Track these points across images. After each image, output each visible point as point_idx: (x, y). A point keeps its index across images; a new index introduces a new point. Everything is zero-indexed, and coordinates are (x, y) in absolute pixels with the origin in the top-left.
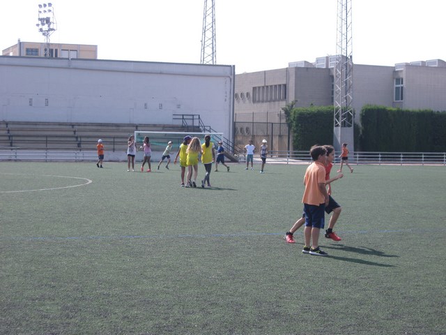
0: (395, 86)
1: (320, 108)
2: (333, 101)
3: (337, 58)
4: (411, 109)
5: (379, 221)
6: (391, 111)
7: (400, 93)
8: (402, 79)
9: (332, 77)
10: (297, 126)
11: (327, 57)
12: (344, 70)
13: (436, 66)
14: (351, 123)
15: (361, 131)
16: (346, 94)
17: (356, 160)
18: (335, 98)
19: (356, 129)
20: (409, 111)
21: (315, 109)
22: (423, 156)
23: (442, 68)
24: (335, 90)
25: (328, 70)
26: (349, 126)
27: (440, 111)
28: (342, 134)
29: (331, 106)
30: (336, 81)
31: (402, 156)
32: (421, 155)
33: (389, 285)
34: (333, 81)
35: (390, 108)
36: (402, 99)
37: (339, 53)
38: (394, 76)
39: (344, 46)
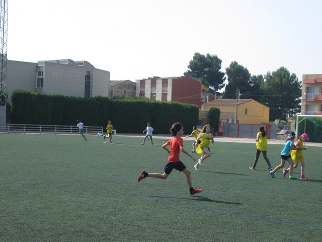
0: (38, 77)
4: (48, 94)
5: (19, 174)
6: (34, 95)
7: (40, 83)
8: (43, 73)
12: (1, 64)
13: (67, 64)
14: (5, 102)
15: (12, 109)
16: (2, 82)
17: (7, 130)
19: (8, 107)
20: (47, 96)
22: (56, 128)
23: (71, 65)
26: (3, 105)
27: (69, 96)
31: (41, 128)
32: (55, 127)
33: (22, 221)
35: (33, 93)
36: (42, 87)
38: (37, 70)
39: (1, 46)
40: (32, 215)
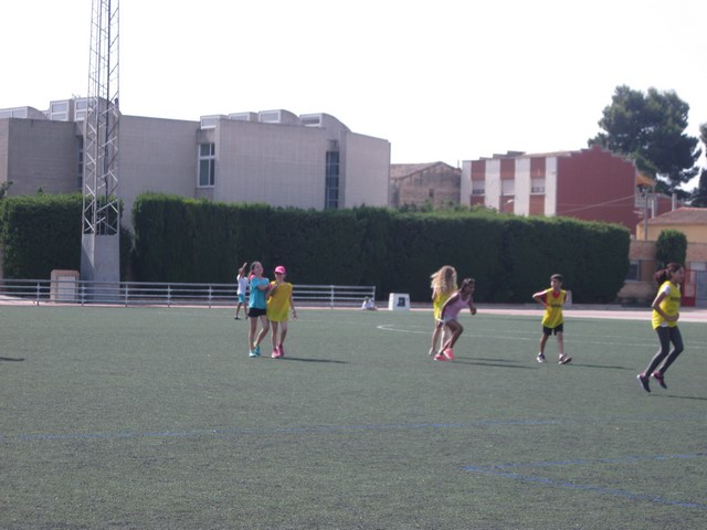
0: (200, 158)
1: (55, 198)
2: (81, 185)
3: (89, 103)
4: (228, 203)
6: (191, 205)
7: (208, 172)
8: (213, 146)
9: (80, 139)
10: (10, 231)
11: (71, 101)
12: (103, 126)
13: (278, 122)
14: (115, 226)
15: (134, 242)
16: (106, 171)
17: (124, 298)
18: (84, 180)
19: (124, 239)
20: (224, 207)
21: (46, 199)
23: (288, 125)
24: (86, 164)
25: (73, 125)
26: (112, 233)
27: (284, 207)
28: (98, 248)
29: (78, 195)
30: (88, 146)
31: (210, 291)
34: (82, 147)
35: (189, 199)
36: (212, 183)
37: (93, 93)
38: (198, 137)
39: (103, 80)
40: (190, 521)
